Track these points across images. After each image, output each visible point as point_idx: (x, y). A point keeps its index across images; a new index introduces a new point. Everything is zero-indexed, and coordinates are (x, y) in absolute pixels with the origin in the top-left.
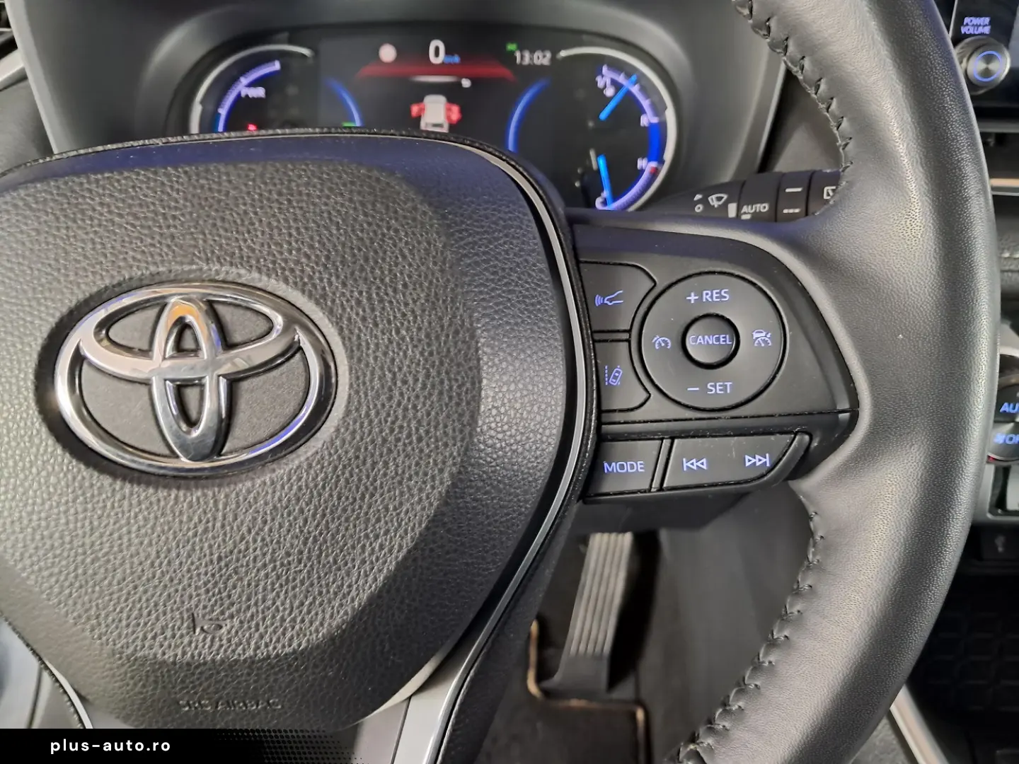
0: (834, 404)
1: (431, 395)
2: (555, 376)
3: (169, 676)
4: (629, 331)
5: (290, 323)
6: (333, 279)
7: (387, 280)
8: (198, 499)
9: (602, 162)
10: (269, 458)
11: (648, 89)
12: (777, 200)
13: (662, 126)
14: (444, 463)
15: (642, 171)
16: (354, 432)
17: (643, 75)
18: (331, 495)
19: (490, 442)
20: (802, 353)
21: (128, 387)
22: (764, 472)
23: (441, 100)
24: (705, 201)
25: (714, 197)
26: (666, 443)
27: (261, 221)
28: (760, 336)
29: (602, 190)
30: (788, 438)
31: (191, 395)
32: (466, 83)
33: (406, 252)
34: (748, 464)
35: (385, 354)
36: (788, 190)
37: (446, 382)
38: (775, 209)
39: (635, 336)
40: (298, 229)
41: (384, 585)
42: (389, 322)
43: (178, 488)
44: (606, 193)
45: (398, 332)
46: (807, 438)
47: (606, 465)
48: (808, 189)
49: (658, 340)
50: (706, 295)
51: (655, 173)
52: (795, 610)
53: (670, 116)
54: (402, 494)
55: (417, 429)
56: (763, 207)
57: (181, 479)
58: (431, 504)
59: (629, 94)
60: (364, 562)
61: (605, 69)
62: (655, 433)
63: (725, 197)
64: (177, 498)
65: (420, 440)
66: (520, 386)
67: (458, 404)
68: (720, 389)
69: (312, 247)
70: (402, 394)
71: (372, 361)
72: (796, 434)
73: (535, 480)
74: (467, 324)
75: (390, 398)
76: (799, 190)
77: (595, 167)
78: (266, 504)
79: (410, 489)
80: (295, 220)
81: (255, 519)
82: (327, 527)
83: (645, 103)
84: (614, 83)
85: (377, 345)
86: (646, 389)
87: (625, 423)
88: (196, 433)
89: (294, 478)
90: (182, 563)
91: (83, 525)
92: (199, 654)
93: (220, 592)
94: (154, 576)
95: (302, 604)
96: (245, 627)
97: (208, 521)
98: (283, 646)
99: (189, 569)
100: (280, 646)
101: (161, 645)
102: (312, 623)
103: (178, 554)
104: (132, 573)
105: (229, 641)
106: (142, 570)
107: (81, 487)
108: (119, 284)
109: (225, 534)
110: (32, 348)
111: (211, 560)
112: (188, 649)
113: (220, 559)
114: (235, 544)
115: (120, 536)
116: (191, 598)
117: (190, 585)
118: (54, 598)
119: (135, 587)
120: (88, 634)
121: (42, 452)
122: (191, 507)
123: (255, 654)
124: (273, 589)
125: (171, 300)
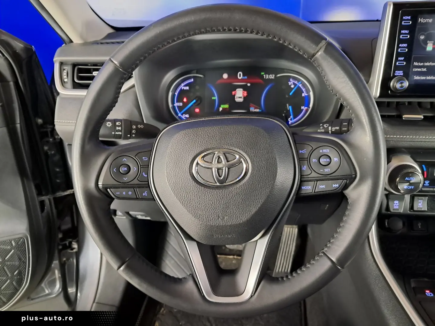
0: (352, 173)
1: (267, 171)
2: (291, 168)
3: (213, 229)
4: (307, 158)
5: (240, 157)
6: (248, 148)
7: (259, 148)
8: (221, 192)
9: (290, 107)
10: (235, 183)
11: (304, 85)
12: (341, 126)
13: (309, 97)
14: (270, 185)
15: (303, 110)
16: (252, 178)
17: (303, 81)
18: (248, 191)
19: (279, 181)
20: (345, 163)
21: (207, 169)
22: (337, 188)
23: (242, 90)
24: (323, 126)
25: (325, 125)
26: (316, 182)
27: (234, 137)
28: (335, 159)
29: (291, 116)
30: (342, 181)
31: (220, 171)
32: (249, 85)
33: (262, 143)
34: (333, 186)
35: (259, 163)
36: (344, 124)
37: (271, 169)
38: (341, 129)
39: (309, 159)
40: (241, 139)
41: (258, 209)
42: (259, 157)
43: (217, 190)
44: (291, 117)
45: (261, 159)
46: (346, 181)
47: (302, 187)
48: (348, 124)
49: (314, 160)
50: (324, 151)
51: (307, 111)
52: (345, 219)
53: (311, 94)
54: (261, 191)
55: (265, 178)
56: (338, 128)
57: (217, 187)
58: (267, 193)
59: (299, 87)
60: (254, 204)
61: (291, 80)
62: (313, 180)
63: (328, 125)
64: (217, 191)
65: (265, 180)
66: (285, 169)
67: (273, 173)
68: (327, 170)
69: (244, 142)
70: (262, 171)
71: (256, 164)
72: (344, 180)
73: (288, 189)
74: (275, 157)
75: (259, 172)
76: (346, 124)
77: (288, 109)
78: (235, 192)
79: (263, 190)
80: (241, 137)
81: (232, 196)
82: (247, 197)
83: (304, 90)
84: (294, 84)
85: (257, 161)
86: (311, 170)
87: (307, 178)
88: (222, 178)
89: (240, 188)
90: (217, 205)
91: (197, 197)
92: (220, 224)
93: (225, 211)
94: (211, 207)
95: (241, 213)
96: (230, 218)
97: (223, 196)
98: (237, 222)
99: (219, 206)
100: (236, 222)
101: (212, 222)
102: (243, 217)
103: (217, 203)
104: (207, 207)
105: (226, 221)
106: (209, 206)
107: (198, 189)
108: (206, 150)
109: (226, 199)
110: (188, 162)
111: (223, 204)
112: (217, 223)
113: (225, 204)
114: (228, 201)
115: (205, 199)
116: (219, 212)
117: (219, 209)
118: (190, 212)
119: (207, 210)
120: (197, 220)
121: (190, 182)
122: (220, 193)
123: (231, 224)
124: (236, 210)
125: (216, 152)
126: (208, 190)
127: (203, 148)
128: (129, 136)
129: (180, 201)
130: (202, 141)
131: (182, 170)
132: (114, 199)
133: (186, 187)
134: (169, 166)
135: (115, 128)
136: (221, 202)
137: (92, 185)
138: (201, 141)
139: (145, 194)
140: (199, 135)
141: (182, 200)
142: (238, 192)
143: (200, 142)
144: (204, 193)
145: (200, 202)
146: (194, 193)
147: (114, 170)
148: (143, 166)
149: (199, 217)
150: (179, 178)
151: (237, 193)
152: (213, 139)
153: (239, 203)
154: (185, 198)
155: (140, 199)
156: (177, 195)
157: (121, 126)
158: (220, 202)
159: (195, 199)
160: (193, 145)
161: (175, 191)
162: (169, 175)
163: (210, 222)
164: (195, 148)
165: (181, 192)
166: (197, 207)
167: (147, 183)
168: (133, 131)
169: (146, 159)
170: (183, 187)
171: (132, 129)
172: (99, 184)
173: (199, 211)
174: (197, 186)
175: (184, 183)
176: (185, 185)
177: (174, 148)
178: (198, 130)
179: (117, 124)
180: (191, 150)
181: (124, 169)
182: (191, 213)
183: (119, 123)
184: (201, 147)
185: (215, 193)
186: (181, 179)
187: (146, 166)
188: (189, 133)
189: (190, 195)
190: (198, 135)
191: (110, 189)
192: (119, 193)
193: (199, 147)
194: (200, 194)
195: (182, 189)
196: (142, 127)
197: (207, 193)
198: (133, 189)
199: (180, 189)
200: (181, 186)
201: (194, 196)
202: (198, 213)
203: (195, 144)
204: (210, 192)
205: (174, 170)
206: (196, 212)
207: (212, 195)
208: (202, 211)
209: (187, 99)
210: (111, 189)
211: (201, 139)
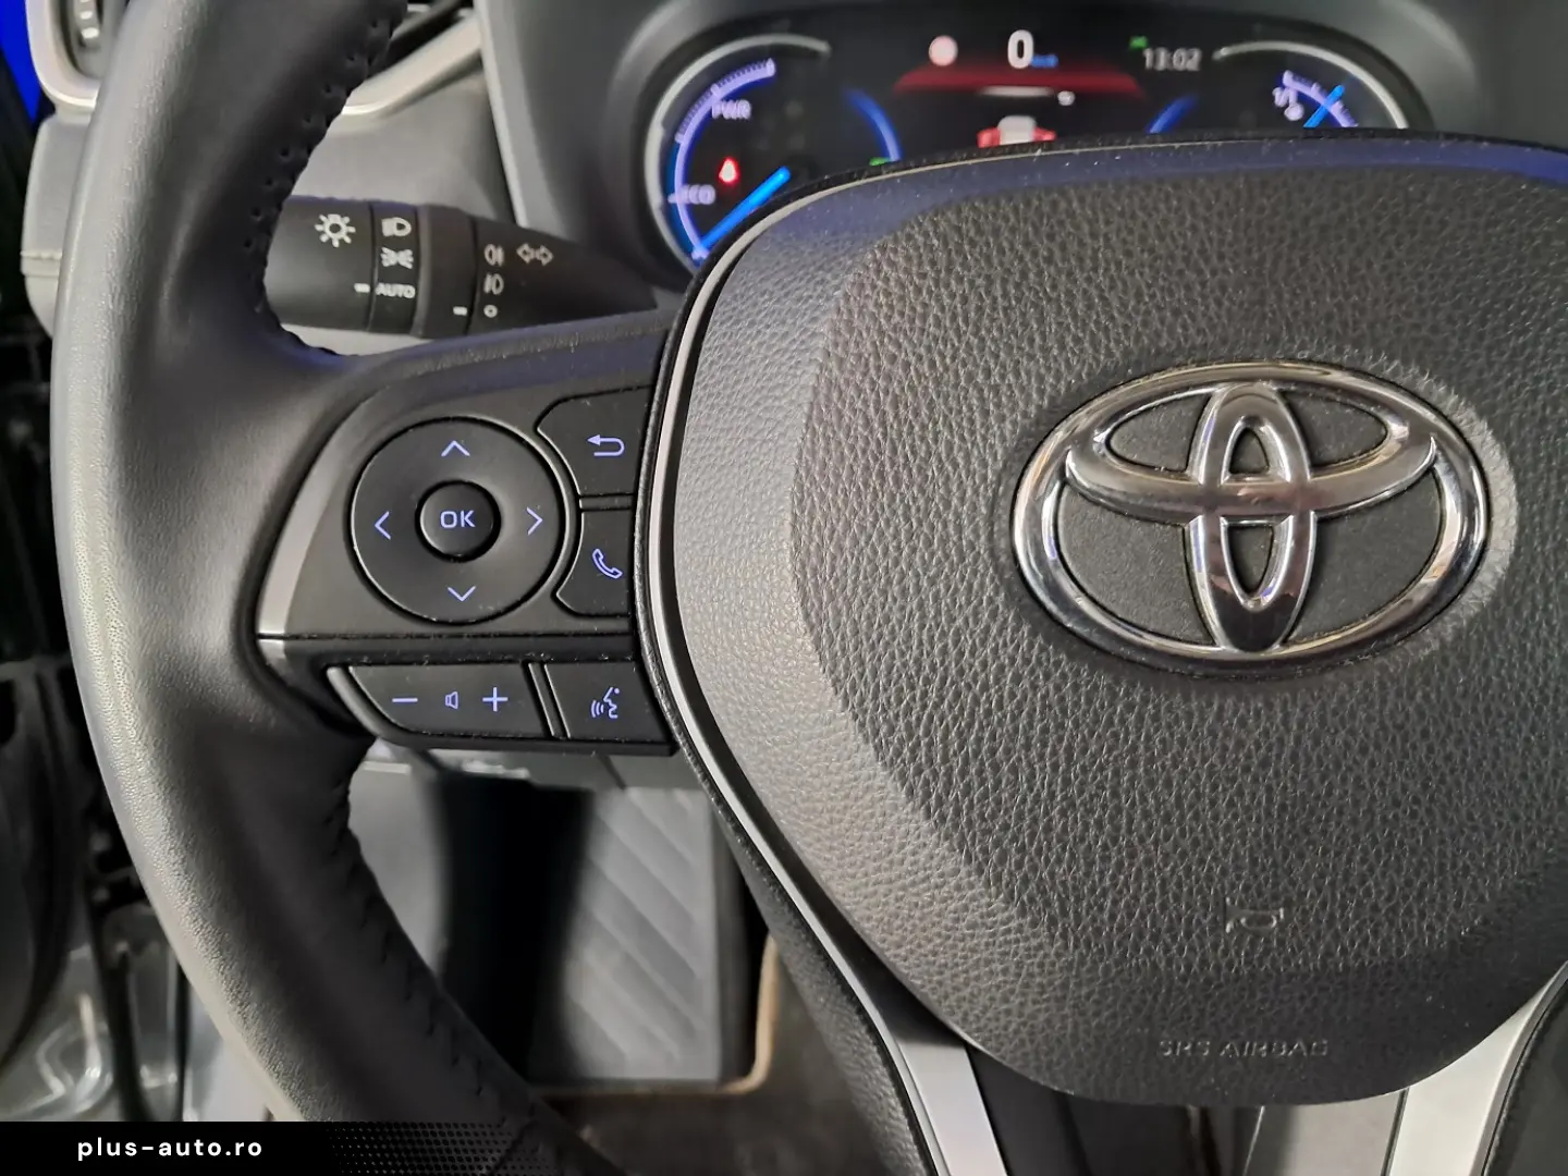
3: (1168, 1000)
11: (1357, 109)
23: (1027, 123)
31: (1253, 542)
32: (1066, 99)
43: (1224, 695)
57: (1218, 676)
59: (1327, 118)
61: (1287, 77)
64: (1221, 707)
78: (1369, 719)
84: (1302, 99)
88: (1262, 601)
89: (1418, 680)
90: (1216, 818)
91: (1054, 753)
92: (1230, 965)
93: (1275, 864)
94: (1167, 838)
95: (1409, 883)
96: (1319, 922)
97: (1269, 749)
98: (1373, 952)
99: (1228, 827)
100: (1366, 954)
101: (1167, 950)
102: (1422, 915)
103: (1213, 803)
104: (1130, 832)
105: (1281, 943)
106: (1150, 827)
107: (1058, 688)
108: (1138, 363)
109: (1296, 770)
110: (984, 464)
111: (1269, 814)
112: (1204, 962)
113: (1283, 807)
114: (1311, 786)
115: (1116, 773)
116: (1224, 872)
117: (1226, 853)
118: (989, 870)
119: (1132, 856)
120: (1042, 929)
121: (994, 631)
122: (1243, 723)
123: (1324, 964)
124: (1363, 861)
125: (1220, 392)
126: (1145, 701)
127: (1109, 354)
128: (461, 311)
129: (903, 776)
130: (1102, 298)
131: (932, 528)
132: (370, 739)
133: (961, 672)
134: (823, 496)
135: (376, 256)
136: (1253, 795)
137: (212, 633)
138: (1094, 292)
139: (605, 707)
140: (1073, 247)
141: (919, 771)
142: (1392, 716)
143: (1080, 306)
144: (1110, 723)
145: (1073, 790)
146: (1031, 715)
147: (377, 525)
148: (592, 503)
149: (1064, 913)
150: (904, 591)
151: (1383, 727)
152: (1191, 276)
153: (1397, 804)
154: (945, 759)
155: (573, 740)
156: (884, 729)
157: (411, 243)
158: (1240, 793)
159: (1030, 765)
160: (1025, 325)
161: (862, 701)
162: (815, 571)
163: (1149, 952)
164: (1045, 350)
165: (917, 707)
166: (1048, 829)
167: (623, 625)
168: (491, 284)
169: (616, 447)
170: (933, 669)
171: (483, 268)
172: (263, 630)
173: (1059, 861)
174: (1057, 664)
175: (944, 634)
176: (953, 653)
177: (860, 356)
178: (1063, 205)
179: (390, 227)
180: (1010, 365)
181: (449, 519)
182: (998, 878)
183: (401, 227)
184: (1095, 344)
185: (1203, 720)
186: (921, 606)
187: (617, 502)
188: (987, 228)
189: (993, 737)
190: (1063, 247)
191: (344, 667)
192: (415, 700)
193: (1077, 340)
194: (1076, 724)
195: (928, 681)
196: (545, 261)
197: (1140, 718)
198: (516, 669)
199: (912, 688)
200: (918, 662)
201: (1027, 747)
202: (1052, 875)
203: (1041, 320)
204: (1165, 718)
205: (862, 528)
206: (1034, 869)
207: (1183, 742)
208: (1090, 864)
209: (740, 168)
210: (351, 669)
211: (1089, 280)
